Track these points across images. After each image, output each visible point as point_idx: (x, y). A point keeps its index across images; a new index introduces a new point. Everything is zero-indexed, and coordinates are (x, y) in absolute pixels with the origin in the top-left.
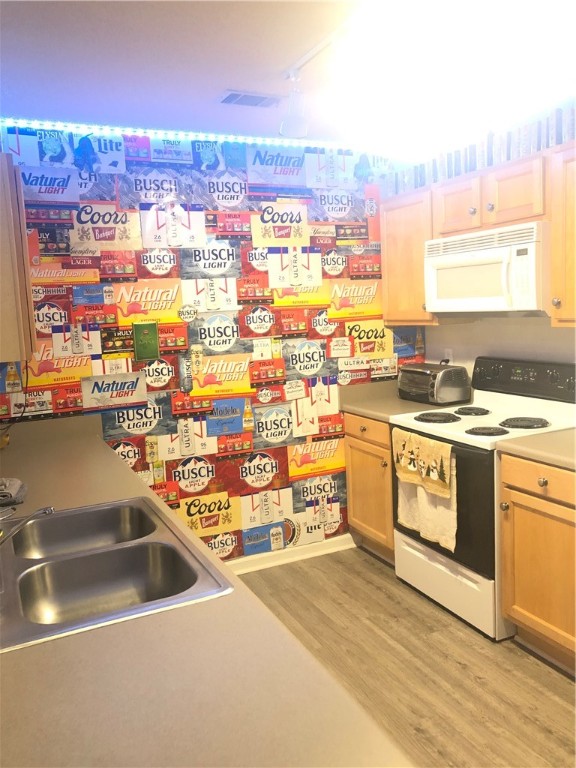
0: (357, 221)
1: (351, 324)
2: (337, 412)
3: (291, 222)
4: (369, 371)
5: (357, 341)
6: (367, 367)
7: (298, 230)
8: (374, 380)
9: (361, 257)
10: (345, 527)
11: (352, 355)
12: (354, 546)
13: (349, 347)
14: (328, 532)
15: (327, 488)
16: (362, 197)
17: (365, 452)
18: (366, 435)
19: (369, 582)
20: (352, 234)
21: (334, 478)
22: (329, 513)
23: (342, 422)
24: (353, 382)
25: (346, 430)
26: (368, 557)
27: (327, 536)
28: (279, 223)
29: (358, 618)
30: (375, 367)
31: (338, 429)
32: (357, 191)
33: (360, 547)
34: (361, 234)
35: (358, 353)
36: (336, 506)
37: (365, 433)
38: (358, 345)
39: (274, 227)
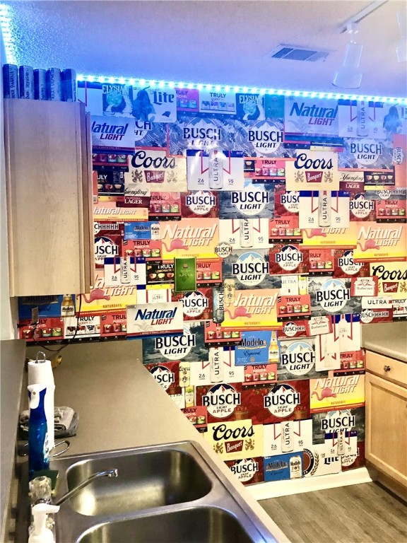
0: (385, 168)
1: (376, 265)
2: (359, 349)
3: (323, 167)
4: (391, 310)
5: (381, 281)
6: (389, 306)
7: (329, 175)
9: (387, 202)
10: (361, 461)
11: (376, 294)
12: (369, 480)
13: (373, 287)
14: (345, 465)
15: (346, 422)
16: (391, 146)
17: (386, 391)
18: (390, 375)
20: (380, 180)
21: (353, 412)
22: (347, 446)
23: (363, 358)
24: (375, 321)
25: (368, 367)
27: (344, 469)
28: (312, 169)
30: (397, 307)
31: (359, 366)
32: (385, 140)
33: (376, 482)
34: (387, 180)
35: (381, 293)
36: (354, 440)
37: (389, 372)
38: (381, 285)
39: (306, 173)
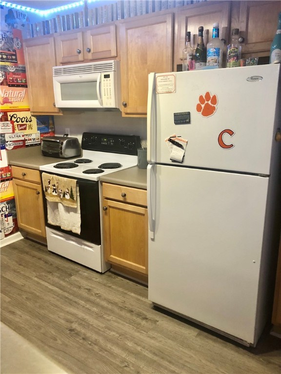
0: (9, 51)
2: (7, 166)
4: (24, 141)
5: (16, 123)
6: (23, 138)
8: (27, 146)
9: (14, 73)
10: (16, 229)
11: (14, 132)
13: (11, 127)
14: (7, 233)
15: (4, 209)
16: (12, 36)
17: (25, 187)
18: (26, 178)
19: (34, 256)
20: (7, 59)
21: (8, 203)
22: (6, 223)
23: (10, 171)
24: (15, 148)
25: (13, 176)
26: (31, 243)
27: (6, 236)
29: (30, 278)
30: (27, 139)
31: (8, 176)
32: (8, 32)
33: (26, 238)
34: (12, 59)
35: (17, 131)
37: (25, 176)
38: (16, 126)
